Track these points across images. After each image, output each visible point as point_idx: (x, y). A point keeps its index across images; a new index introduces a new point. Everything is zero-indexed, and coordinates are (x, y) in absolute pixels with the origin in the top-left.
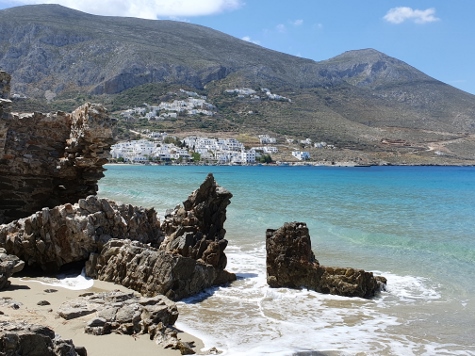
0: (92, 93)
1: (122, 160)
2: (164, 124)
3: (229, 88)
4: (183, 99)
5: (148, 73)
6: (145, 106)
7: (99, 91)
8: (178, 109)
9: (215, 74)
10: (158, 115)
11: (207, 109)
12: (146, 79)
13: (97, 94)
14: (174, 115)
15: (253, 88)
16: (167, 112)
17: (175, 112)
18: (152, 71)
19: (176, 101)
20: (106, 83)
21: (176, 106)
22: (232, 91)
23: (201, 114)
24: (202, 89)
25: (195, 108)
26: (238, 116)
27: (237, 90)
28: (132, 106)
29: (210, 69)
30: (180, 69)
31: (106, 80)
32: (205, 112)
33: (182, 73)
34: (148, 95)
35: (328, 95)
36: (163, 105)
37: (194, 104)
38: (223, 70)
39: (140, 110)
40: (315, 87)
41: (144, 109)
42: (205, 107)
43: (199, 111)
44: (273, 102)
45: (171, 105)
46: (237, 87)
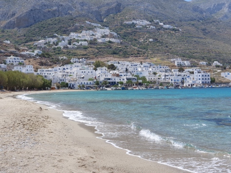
2: (78, 52)
3: (128, 20)
4: (89, 29)
5: (55, 8)
6: (55, 37)
7: (11, 26)
8: (88, 38)
9: (112, 9)
10: (70, 44)
11: (114, 37)
12: (54, 13)
13: (9, 28)
14: (85, 44)
15: (148, 20)
16: (78, 41)
17: (85, 40)
18: (58, 7)
19: (84, 32)
20: (17, 18)
21: (85, 36)
22: (130, 22)
23: (110, 42)
25: (103, 37)
26: (140, 44)
27: (135, 22)
29: (108, 4)
30: (82, 4)
31: (16, 16)
32: (113, 40)
33: (85, 8)
34: (57, 27)
36: (73, 35)
37: (100, 33)
38: (119, 5)
39: (52, 40)
40: (191, 20)
41: (55, 39)
42: (112, 36)
43: (107, 39)
44: (167, 31)
45: (80, 35)
46: (134, 19)
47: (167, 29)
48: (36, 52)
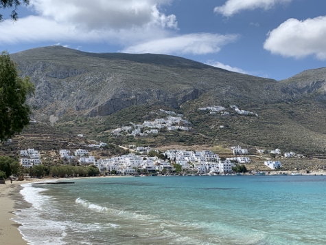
0: (88, 115)
1: (115, 173)
2: (148, 140)
3: (202, 106)
4: (162, 117)
5: (133, 97)
6: (131, 125)
7: (93, 114)
8: (159, 126)
9: (189, 95)
10: (142, 132)
11: (184, 125)
12: (132, 102)
13: (91, 116)
14: (155, 131)
15: (223, 105)
16: (149, 129)
17: (156, 128)
18: (136, 96)
19: (157, 120)
20: (99, 107)
21: (157, 124)
22: (205, 109)
23: (179, 130)
24: (179, 108)
25: (173, 125)
26: (210, 130)
27: (209, 108)
28: (121, 126)
29: (185, 91)
30: (159, 93)
32: (183, 128)
33: (162, 96)
34: (134, 115)
35: (291, 109)
36: (147, 123)
37: (172, 121)
38: (196, 91)
39: (127, 128)
40: (278, 102)
41: (130, 127)
42: (182, 124)
43: (177, 127)
44: (241, 117)
45: (153, 123)
46: (209, 105)
47: (241, 115)
48: (101, 144)
